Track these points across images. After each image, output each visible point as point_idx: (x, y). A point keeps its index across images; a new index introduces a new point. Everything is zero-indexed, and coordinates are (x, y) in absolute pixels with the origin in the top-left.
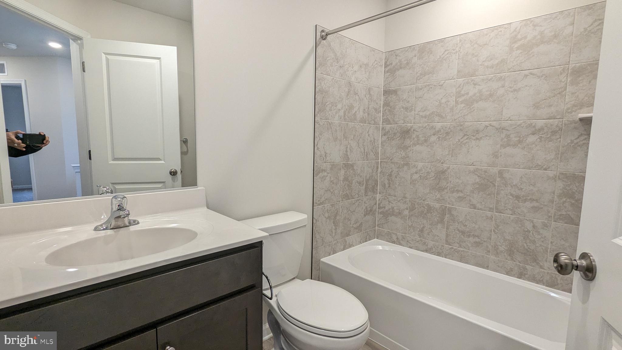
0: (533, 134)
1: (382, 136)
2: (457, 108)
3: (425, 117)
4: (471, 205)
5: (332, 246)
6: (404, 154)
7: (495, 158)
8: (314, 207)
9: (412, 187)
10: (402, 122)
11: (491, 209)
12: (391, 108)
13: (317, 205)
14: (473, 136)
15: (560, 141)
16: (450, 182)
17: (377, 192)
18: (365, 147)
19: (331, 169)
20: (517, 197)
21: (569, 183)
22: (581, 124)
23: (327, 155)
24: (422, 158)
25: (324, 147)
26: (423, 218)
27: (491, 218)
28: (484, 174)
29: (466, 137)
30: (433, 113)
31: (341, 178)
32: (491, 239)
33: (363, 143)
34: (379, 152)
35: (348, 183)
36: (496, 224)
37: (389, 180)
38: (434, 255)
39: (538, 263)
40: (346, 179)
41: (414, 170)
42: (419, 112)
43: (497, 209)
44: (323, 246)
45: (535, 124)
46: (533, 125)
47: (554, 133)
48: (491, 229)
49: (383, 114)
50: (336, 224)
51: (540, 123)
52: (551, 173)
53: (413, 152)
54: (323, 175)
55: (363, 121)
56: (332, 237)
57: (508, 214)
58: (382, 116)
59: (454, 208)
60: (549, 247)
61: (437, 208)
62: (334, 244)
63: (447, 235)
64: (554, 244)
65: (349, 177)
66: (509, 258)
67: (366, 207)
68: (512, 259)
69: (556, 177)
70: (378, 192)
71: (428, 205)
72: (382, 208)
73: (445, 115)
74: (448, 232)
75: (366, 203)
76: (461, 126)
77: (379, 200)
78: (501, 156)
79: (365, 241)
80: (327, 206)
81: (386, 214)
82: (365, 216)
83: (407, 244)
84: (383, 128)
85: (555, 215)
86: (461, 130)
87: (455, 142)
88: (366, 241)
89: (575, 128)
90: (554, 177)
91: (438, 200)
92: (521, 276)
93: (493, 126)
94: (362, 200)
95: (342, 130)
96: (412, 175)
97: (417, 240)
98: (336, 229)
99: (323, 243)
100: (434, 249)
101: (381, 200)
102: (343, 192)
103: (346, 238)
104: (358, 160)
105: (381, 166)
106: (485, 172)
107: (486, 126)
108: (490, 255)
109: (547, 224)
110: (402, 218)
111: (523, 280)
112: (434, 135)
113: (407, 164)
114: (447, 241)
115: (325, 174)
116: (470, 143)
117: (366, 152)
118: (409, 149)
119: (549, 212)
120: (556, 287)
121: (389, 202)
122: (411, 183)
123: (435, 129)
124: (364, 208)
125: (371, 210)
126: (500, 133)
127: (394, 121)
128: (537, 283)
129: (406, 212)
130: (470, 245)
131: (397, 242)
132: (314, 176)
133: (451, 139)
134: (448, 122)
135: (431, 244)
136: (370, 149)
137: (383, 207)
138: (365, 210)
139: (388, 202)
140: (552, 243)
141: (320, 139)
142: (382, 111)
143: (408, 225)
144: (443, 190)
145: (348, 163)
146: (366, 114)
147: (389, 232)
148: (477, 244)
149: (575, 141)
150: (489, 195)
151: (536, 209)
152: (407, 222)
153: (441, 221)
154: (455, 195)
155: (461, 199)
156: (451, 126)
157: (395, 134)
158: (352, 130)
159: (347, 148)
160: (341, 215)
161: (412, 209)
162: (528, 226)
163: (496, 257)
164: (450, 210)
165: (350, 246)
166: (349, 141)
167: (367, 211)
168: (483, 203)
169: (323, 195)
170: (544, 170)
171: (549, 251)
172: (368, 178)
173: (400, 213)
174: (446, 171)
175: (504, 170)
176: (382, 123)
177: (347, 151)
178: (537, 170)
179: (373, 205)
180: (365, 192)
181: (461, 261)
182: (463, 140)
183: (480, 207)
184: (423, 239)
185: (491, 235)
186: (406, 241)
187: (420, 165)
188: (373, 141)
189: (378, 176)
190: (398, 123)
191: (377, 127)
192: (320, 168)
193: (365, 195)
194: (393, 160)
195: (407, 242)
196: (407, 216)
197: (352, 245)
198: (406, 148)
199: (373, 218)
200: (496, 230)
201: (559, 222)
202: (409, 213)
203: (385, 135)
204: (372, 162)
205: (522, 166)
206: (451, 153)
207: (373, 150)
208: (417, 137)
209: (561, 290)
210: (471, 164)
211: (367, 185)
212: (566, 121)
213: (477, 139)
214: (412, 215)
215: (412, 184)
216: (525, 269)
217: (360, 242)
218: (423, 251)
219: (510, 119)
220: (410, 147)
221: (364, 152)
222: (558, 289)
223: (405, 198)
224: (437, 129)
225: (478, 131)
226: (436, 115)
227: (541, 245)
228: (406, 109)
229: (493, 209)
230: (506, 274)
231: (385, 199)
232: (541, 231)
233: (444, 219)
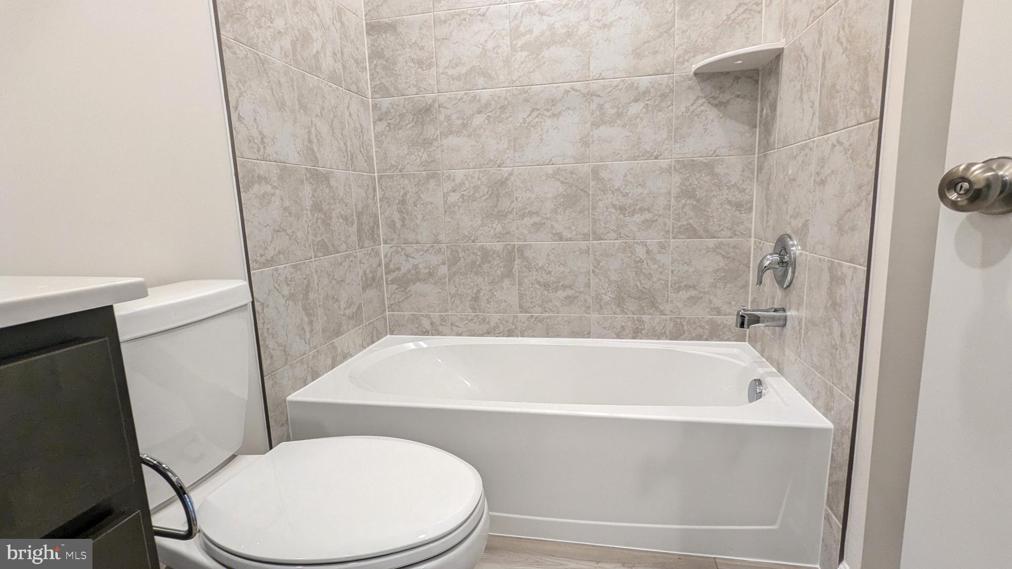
0: (636, 100)
1: (374, 122)
2: (516, 59)
3: (459, 78)
4: (554, 234)
5: (307, 364)
6: (425, 156)
7: (584, 147)
8: (252, 272)
9: (448, 220)
10: (415, 90)
11: (586, 237)
12: (387, 62)
13: (257, 266)
14: (548, 110)
15: (672, 110)
16: (517, 200)
17: (380, 241)
18: (346, 141)
19: (281, 178)
20: (622, 209)
21: (688, 175)
22: (696, 81)
23: (265, 140)
24: (462, 161)
25: (255, 119)
26: (476, 274)
27: (587, 251)
28: (571, 177)
29: (535, 113)
30: (472, 69)
31: (308, 203)
32: (589, 286)
33: (342, 129)
34: (373, 157)
35: (323, 217)
36: (596, 259)
37: (402, 212)
38: (503, 336)
39: (657, 308)
40: (317, 207)
41: (448, 186)
42: (445, 68)
43: (594, 233)
44: (287, 367)
45: (638, 83)
46: (635, 85)
47: (664, 96)
48: (589, 271)
49: (371, 75)
50: (309, 311)
51: (644, 82)
52: (663, 163)
53: (443, 151)
54: (263, 192)
55: (334, 78)
56: (305, 340)
57: (611, 240)
58: (370, 79)
59: (527, 245)
60: (670, 279)
61: (498, 251)
62: (310, 357)
63: (521, 296)
64: (675, 272)
65: (323, 202)
66: (618, 310)
67: (365, 271)
68: (623, 311)
69: (671, 168)
70: (381, 239)
71: (482, 248)
72: (394, 272)
73: (496, 73)
74: (521, 291)
75: (364, 264)
76: (526, 93)
77: (386, 256)
78: (593, 142)
79: (371, 341)
80: (284, 269)
81: (403, 283)
82: (364, 289)
83: (452, 329)
84: (375, 106)
85: (673, 228)
86: (526, 100)
87: (519, 125)
88: (373, 342)
89: (690, 88)
90: (669, 169)
91: (499, 237)
92: (636, 334)
93: (576, 91)
94: (355, 257)
95: (292, 86)
96: (445, 196)
97: (470, 318)
98: (311, 323)
99: (287, 359)
100: (501, 326)
101: (389, 255)
102: (316, 237)
103: (335, 340)
104: (337, 167)
105: (381, 185)
106: (572, 173)
107: (565, 90)
108: (591, 312)
109: (664, 245)
110: (435, 284)
111: (640, 339)
112: (479, 112)
113: (434, 176)
114: (521, 307)
115: (269, 188)
116: (543, 124)
117: (350, 152)
118: (435, 144)
119: (665, 224)
120: (682, 337)
121: (407, 256)
122: (445, 212)
123: (479, 101)
124: (361, 273)
125: (373, 278)
126: (589, 103)
127: (396, 89)
128: (659, 339)
129: (443, 270)
130: (558, 304)
131: (433, 330)
132: (242, 190)
133: (510, 119)
134: (501, 86)
135: (495, 318)
136: (357, 148)
137: (397, 268)
138: (364, 278)
139: (404, 256)
140: (672, 272)
141: (241, 94)
142: (370, 70)
143: (450, 293)
144: (506, 216)
145: (316, 170)
146: (340, 66)
147: (413, 315)
148: (571, 300)
149: (691, 109)
150: (581, 212)
151: (648, 224)
152: (447, 288)
153: (509, 274)
154: (528, 221)
155: (537, 226)
156: (509, 94)
157: (402, 116)
158: (316, 94)
159: (309, 132)
160: (318, 291)
161: (453, 261)
162: (640, 252)
163: (600, 314)
164: (521, 250)
165: (346, 356)
166: (313, 119)
167: (366, 279)
168: (573, 228)
169: (271, 242)
170: (655, 159)
171: (669, 285)
172: (360, 210)
173: (431, 275)
174: (507, 179)
175: (600, 166)
176: (372, 94)
177: (310, 141)
178: (646, 160)
179: (376, 268)
180: (358, 240)
181: (547, 335)
182: (530, 118)
183: (569, 236)
184: (480, 312)
185: (589, 280)
186: (450, 325)
187: (459, 174)
188: (359, 131)
189: (377, 207)
190: (406, 94)
191: (363, 101)
192: (254, 171)
193: (359, 245)
194: (405, 170)
195: (452, 325)
196: (446, 277)
197: (348, 353)
198: (427, 143)
199: (379, 293)
200: (596, 270)
201: (679, 238)
202: (448, 269)
203: (380, 120)
204: (364, 175)
205: (624, 157)
206: (512, 144)
207: (362, 149)
208: (448, 118)
209: (689, 340)
210: (548, 161)
211: (360, 224)
212: (678, 77)
213: (554, 115)
214: (455, 274)
215: (448, 214)
216: (640, 321)
217: (363, 346)
218: (482, 335)
219: (601, 78)
220: (436, 139)
221: (347, 151)
222: (685, 339)
223: (438, 243)
224: (483, 101)
225: (553, 102)
226: (479, 74)
227: (659, 279)
228: (420, 63)
229: (589, 235)
230: (616, 336)
231: (397, 252)
232: (658, 257)
233: (513, 267)
